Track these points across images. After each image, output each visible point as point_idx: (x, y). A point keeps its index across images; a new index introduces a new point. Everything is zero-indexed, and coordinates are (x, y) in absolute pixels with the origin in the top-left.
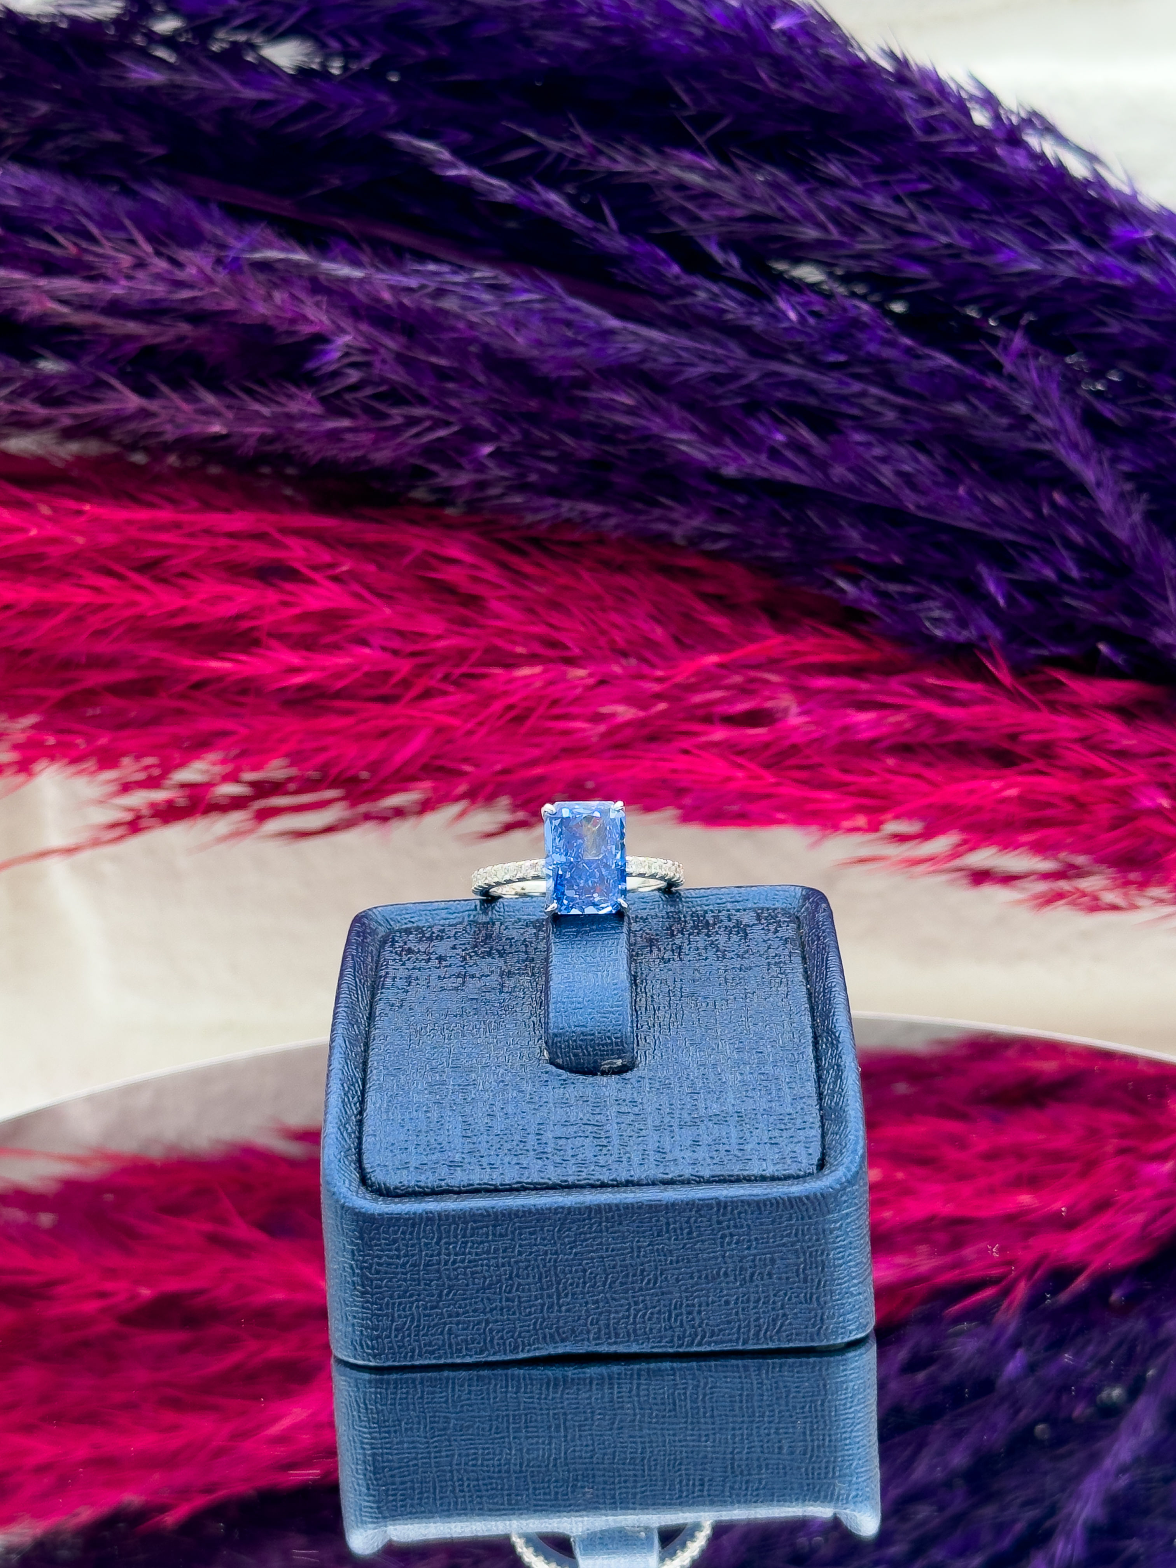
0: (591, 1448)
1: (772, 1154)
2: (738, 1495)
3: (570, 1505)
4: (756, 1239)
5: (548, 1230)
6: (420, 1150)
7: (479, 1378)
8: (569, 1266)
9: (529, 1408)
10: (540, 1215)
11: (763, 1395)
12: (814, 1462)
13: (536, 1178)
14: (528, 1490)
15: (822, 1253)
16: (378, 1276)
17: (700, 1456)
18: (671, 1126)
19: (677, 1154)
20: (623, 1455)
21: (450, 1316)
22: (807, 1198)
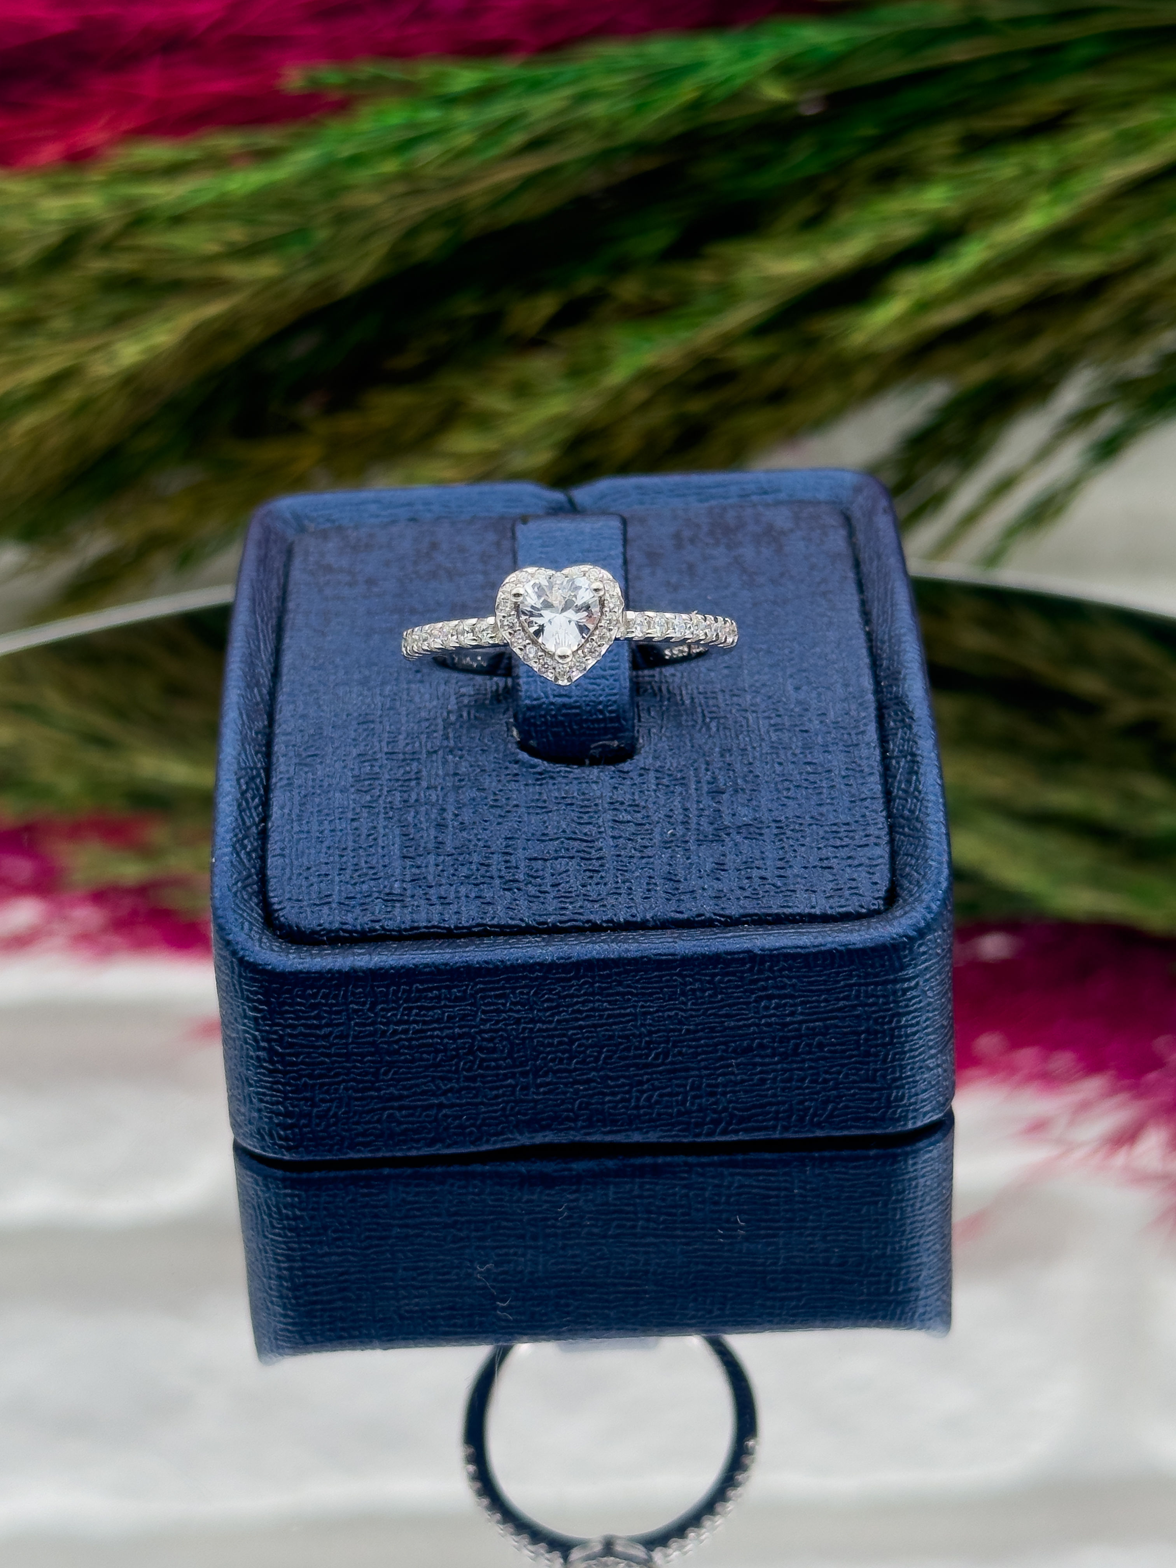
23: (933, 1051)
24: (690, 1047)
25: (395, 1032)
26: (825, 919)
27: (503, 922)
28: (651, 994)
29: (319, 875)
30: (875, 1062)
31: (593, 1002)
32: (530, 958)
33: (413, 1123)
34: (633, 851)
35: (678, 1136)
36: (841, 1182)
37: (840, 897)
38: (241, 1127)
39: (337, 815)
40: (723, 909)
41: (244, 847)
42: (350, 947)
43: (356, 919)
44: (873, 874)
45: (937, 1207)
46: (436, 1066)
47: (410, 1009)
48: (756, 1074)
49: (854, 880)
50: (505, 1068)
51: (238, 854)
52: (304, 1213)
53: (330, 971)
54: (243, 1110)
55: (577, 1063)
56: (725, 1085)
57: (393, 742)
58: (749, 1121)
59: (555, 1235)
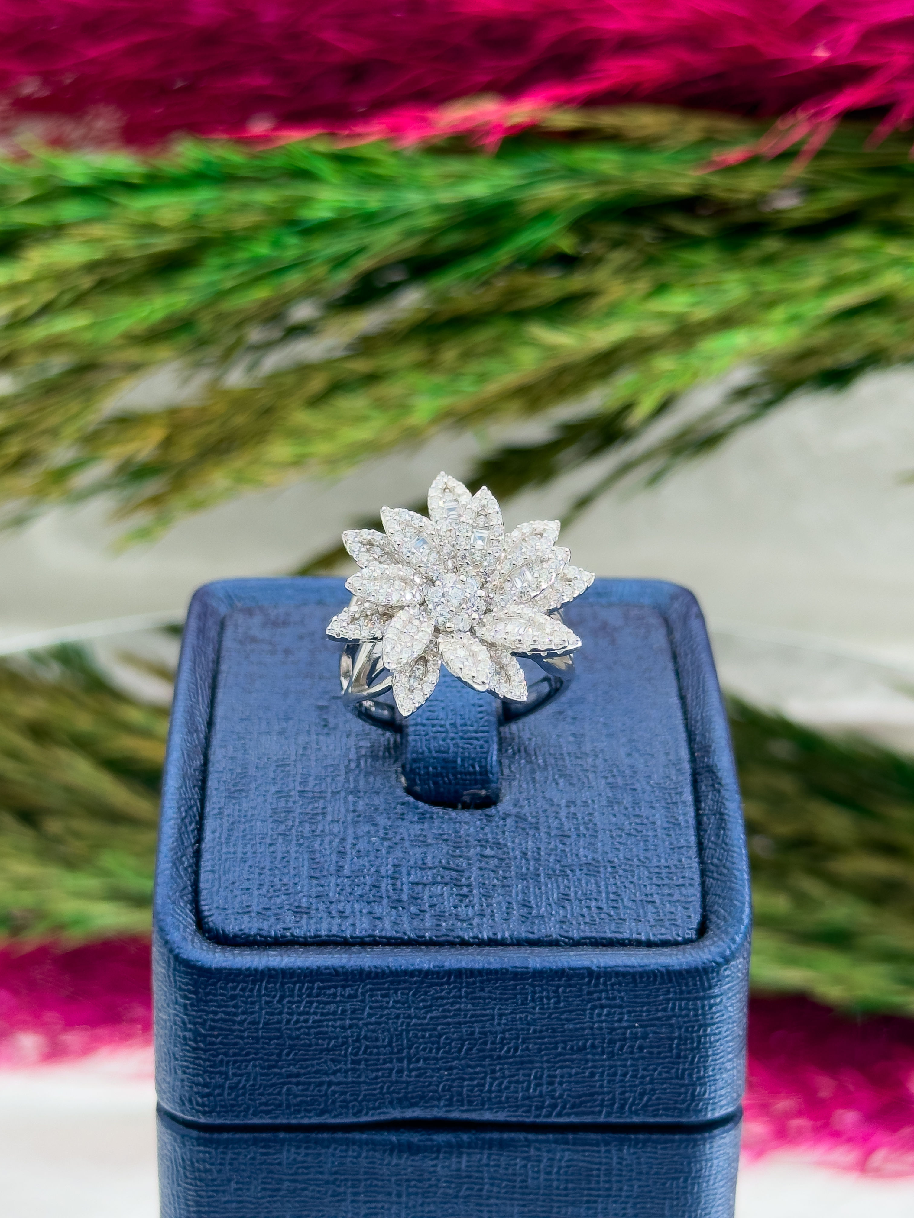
23: (731, 1056)
24: (536, 1044)
25: (297, 1021)
26: (649, 944)
27: (388, 934)
28: (507, 1000)
29: (242, 889)
30: (684, 1063)
31: (460, 1003)
32: (412, 965)
33: (307, 1096)
34: (496, 881)
35: (522, 1116)
36: (650, 1160)
37: (661, 926)
38: (165, 1093)
39: (258, 841)
40: (567, 932)
41: (182, 863)
42: (265, 950)
43: (271, 926)
44: (688, 908)
45: (726, 1183)
46: (328, 1050)
47: (311, 1003)
48: (587, 1068)
49: (672, 913)
50: (385, 1054)
51: (177, 869)
52: (213, 1167)
53: (248, 969)
54: (168, 1080)
55: (443, 1053)
56: (562, 1076)
57: (304, 782)
58: (580, 1107)
59: (416, 1194)
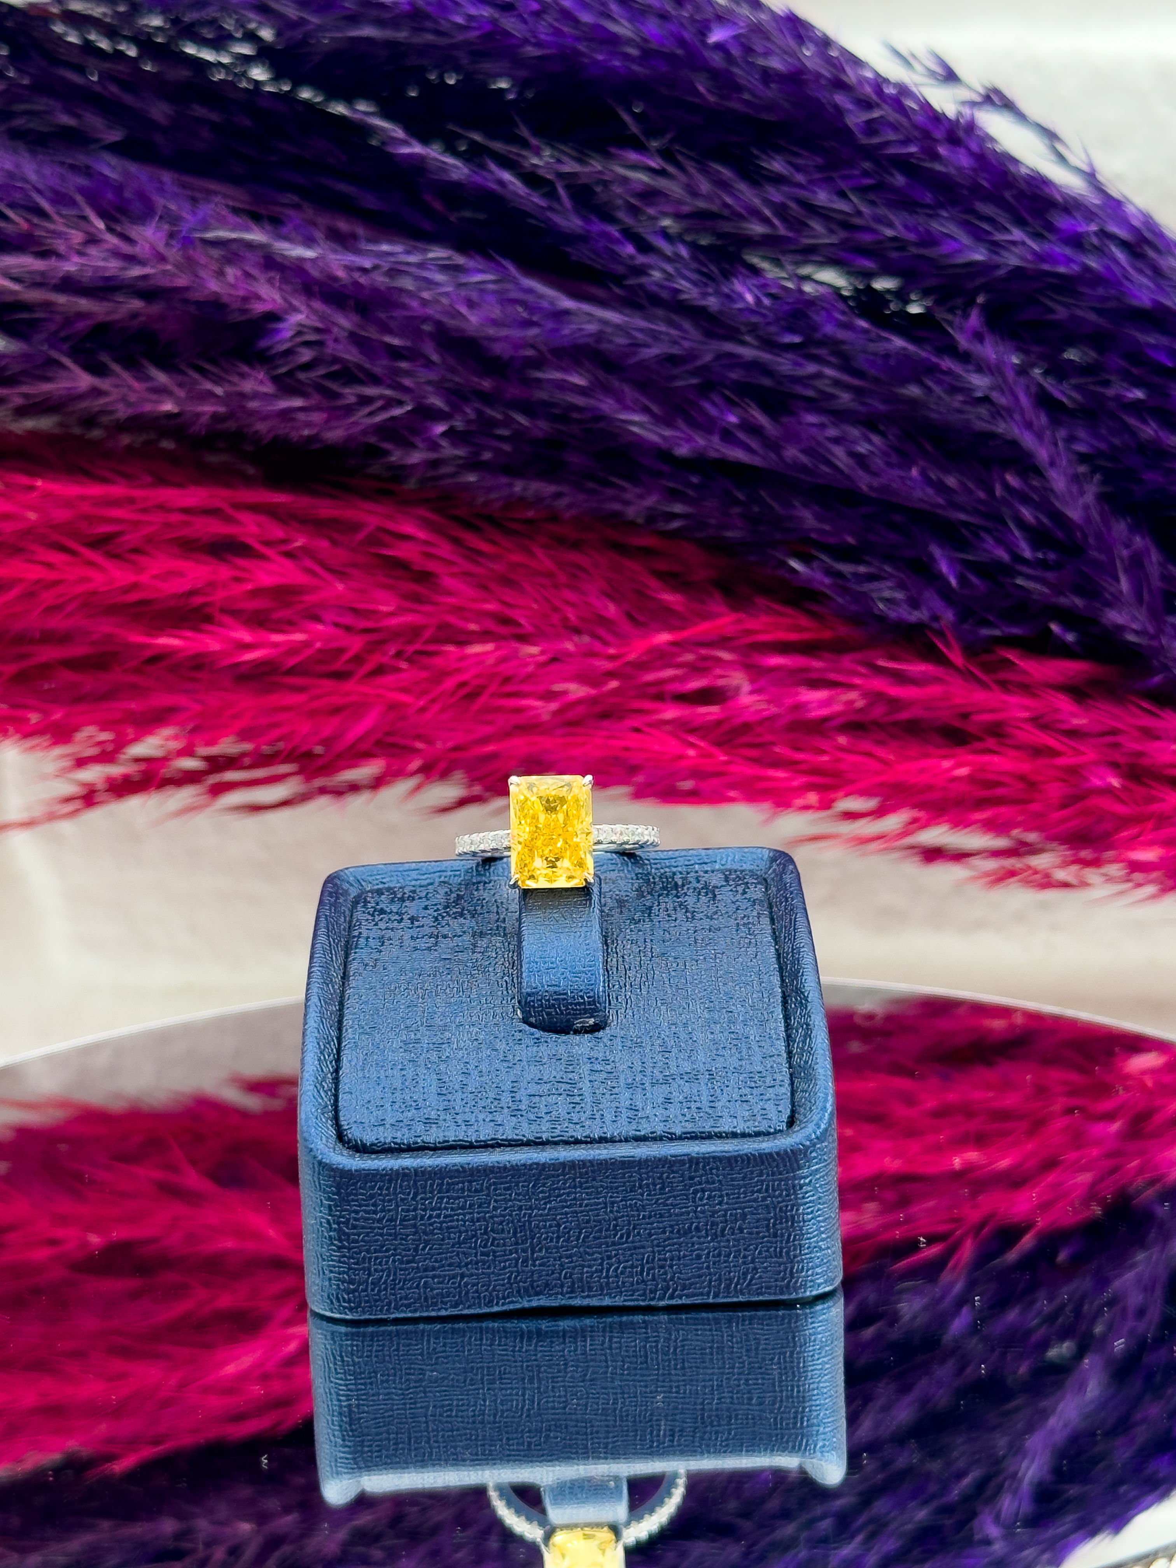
0: (564, 1399)
1: (743, 1111)
2: (708, 1446)
3: (543, 1455)
4: (727, 1194)
5: (523, 1186)
6: (396, 1106)
7: (453, 1329)
8: (543, 1221)
9: (503, 1360)
10: (516, 1171)
11: (733, 1347)
12: (784, 1412)
13: (510, 1135)
14: (501, 1440)
15: (792, 1210)
16: (355, 1231)
17: (671, 1407)
18: (643, 1084)
19: (648, 1110)
20: (595, 1406)
21: (425, 1270)
22: (778, 1154)
